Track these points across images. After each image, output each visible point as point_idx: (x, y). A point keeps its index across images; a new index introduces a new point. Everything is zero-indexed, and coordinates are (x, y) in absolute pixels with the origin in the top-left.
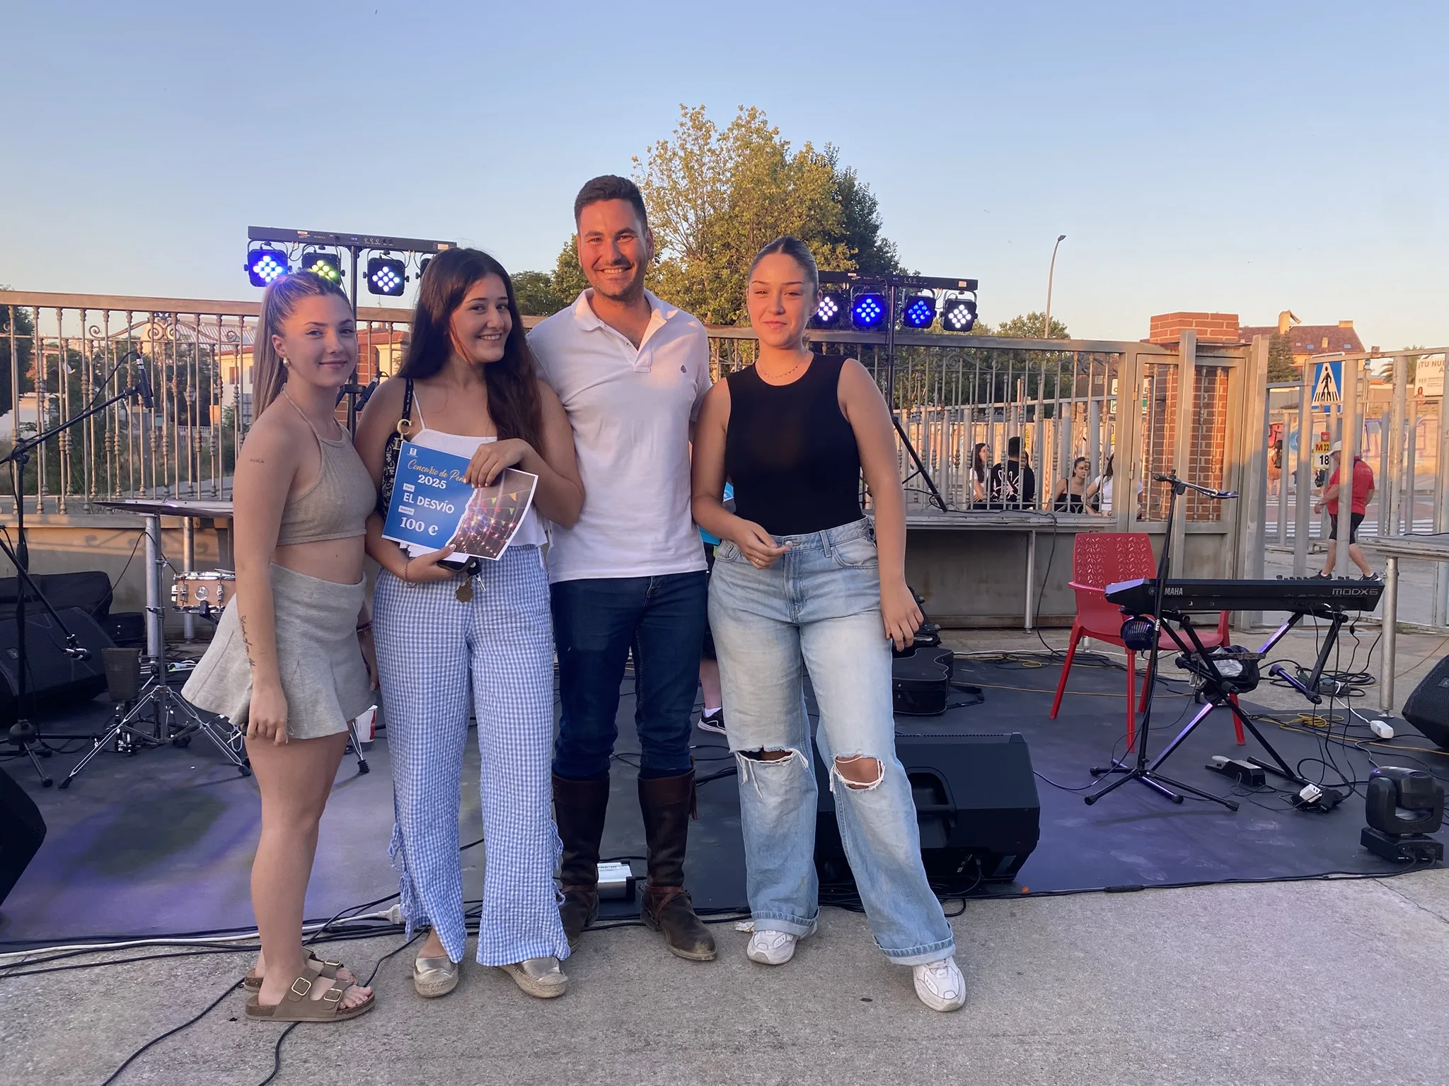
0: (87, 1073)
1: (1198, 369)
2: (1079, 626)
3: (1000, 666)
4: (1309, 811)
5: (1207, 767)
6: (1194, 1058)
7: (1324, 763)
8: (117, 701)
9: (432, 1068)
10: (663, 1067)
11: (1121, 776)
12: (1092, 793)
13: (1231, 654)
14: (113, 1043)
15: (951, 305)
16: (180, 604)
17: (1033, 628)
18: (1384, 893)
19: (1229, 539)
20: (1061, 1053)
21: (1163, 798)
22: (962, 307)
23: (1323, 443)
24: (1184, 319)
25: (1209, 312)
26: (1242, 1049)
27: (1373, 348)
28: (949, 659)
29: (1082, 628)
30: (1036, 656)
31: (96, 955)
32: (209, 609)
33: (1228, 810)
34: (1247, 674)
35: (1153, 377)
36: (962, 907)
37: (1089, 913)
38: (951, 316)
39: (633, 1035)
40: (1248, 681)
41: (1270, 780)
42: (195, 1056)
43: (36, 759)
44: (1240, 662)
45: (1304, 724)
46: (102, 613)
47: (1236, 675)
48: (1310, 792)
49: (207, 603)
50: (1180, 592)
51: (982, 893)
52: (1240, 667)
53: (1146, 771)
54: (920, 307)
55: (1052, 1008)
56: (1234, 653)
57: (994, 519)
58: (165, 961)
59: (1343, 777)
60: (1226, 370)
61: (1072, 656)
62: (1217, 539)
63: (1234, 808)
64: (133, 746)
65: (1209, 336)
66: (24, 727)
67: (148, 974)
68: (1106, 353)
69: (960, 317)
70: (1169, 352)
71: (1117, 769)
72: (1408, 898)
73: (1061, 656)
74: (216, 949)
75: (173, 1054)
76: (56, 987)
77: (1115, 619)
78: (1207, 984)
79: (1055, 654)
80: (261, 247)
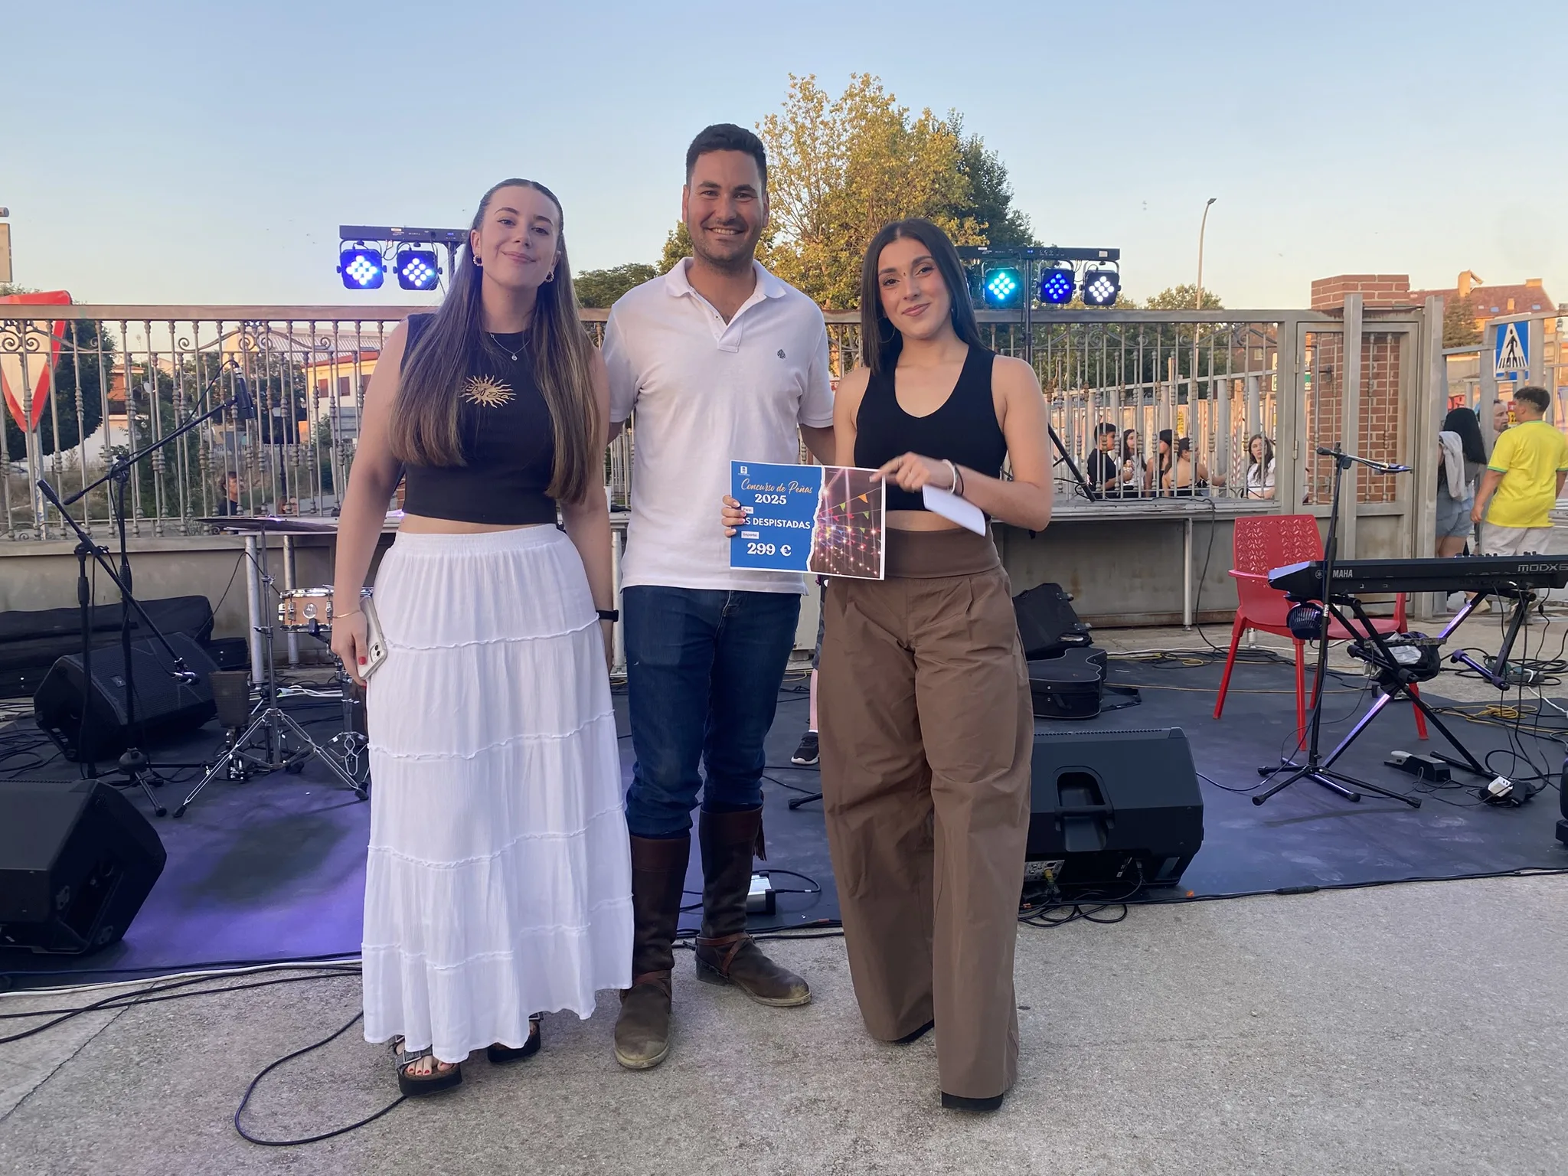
0: (225, 1094)
1: (1365, 337)
2: (1242, 618)
3: (1158, 665)
4: (1500, 805)
5: (1386, 764)
6: (1375, 1058)
7: (1515, 755)
8: (227, 726)
9: (574, 1083)
10: (813, 1078)
11: (1291, 775)
12: (1257, 793)
13: (1408, 640)
14: (249, 1064)
15: (1092, 277)
16: (288, 623)
17: (1193, 625)
19: (1406, 520)
20: (1232, 1056)
21: (1337, 797)
22: (1103, 279)
24: (1347, 282)
25: (1376, 274)
26: (1428, 1049)
28: (1101, 659)
29: (1245, 619)
30: (1197, 654)
31: (225, 981)
32: (318, 628)
33: (1409, 807)
34: (1426, 661)
35: (1316, 347)
36: (1123, 912)
37: (1259, 916)
38: (1091, 289)
39: (780, 1047)
40: (1428, 667)
41: (1456, 775)
42: (333, 1076)
43: (148, 788)
44: (1419, 648)
45: (1493, 716)
46: (204, 639)
47: (1415, 663)
48: (1499, 785)
49: (316, 621)
50: (1350, 574)
51: (1143, 898)
52: (1419, 654)
53: (1319, 768)
54: (1058, 281)
55: (1222, 1012)
56: (1413, 639)
57: (1146, 508)
58: (295, 984)
59: (1536, 770)
60: (1398, 336)
61: (1235, 653)
62: (1393, 521)
63: (1417, 805)
64: (246, 773)
65: (1376, 299)
66: (135, 756)
67: (279, 997)
68: (1263, 322)
69: (1101, 290)
70: (1332, 319)
71: (1287, 769)
73: (1225, 653)
74: (346, 972)
75: (310, 1075)
76: (187, 1012)
77: (1280, 607)
78: (1389, 985)
79: (1217, 651)
80: (354, 247)
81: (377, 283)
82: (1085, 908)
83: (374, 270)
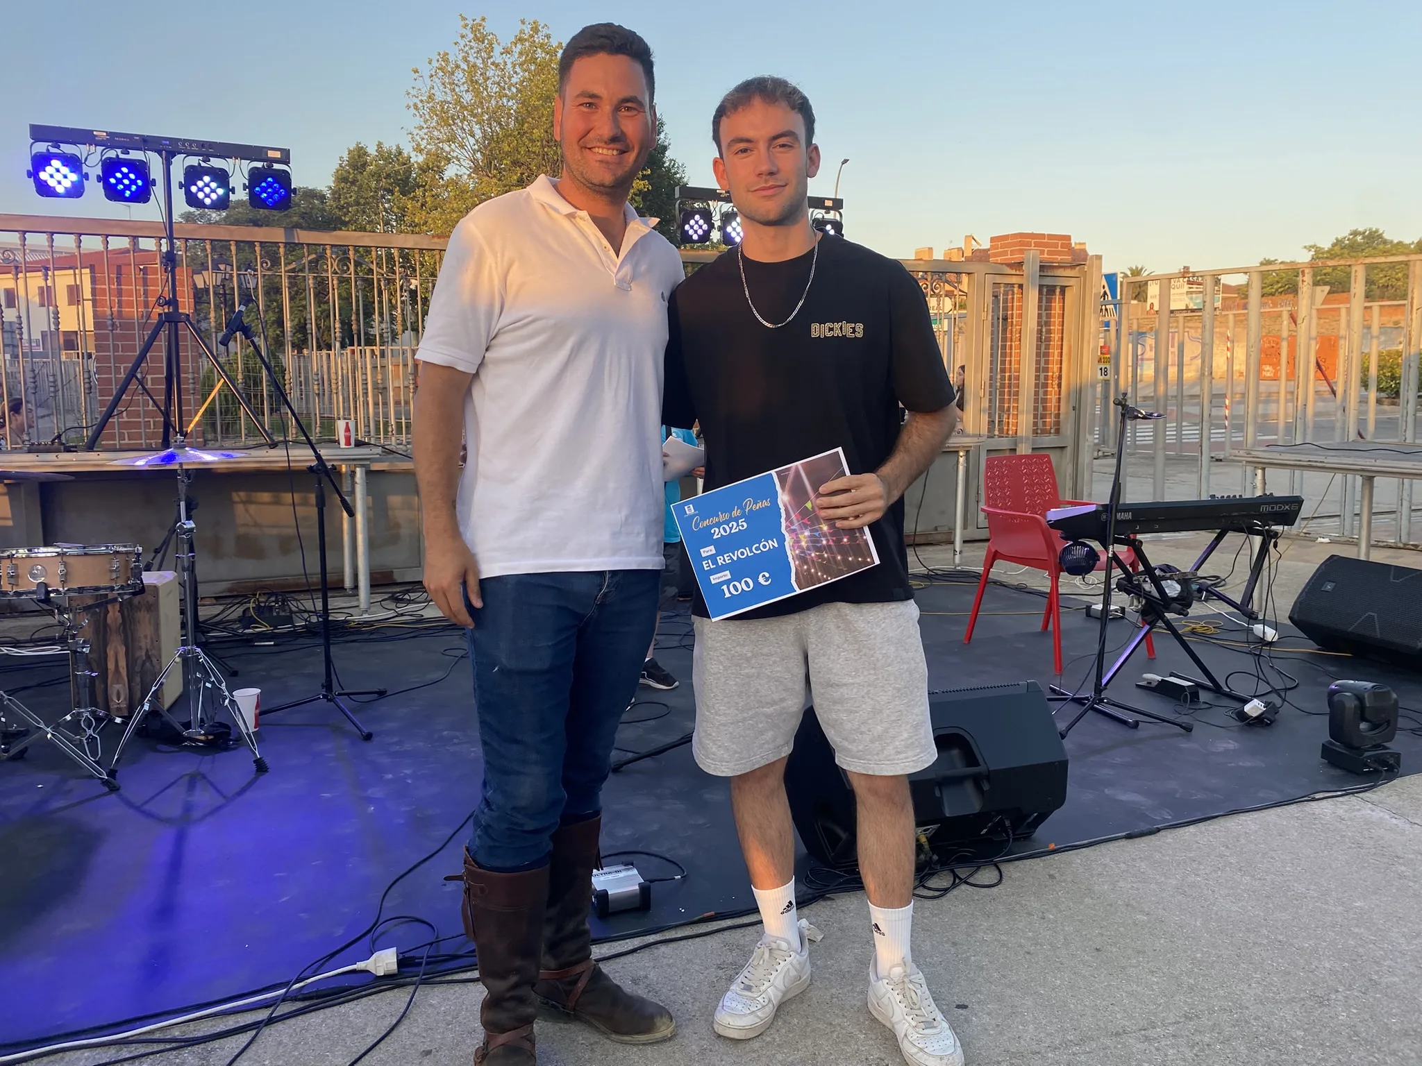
1: (1041, 287)
4: (1252, 724)
5: (1139, 686)
13: (1168, 575)
16: (7, 588)
18: (1373, 811)
19: (1069, 451)
22: (829, 225)
23: (1102, 356)
24: (1023, 240)
26: (1359, 1013)
27: (1185, 267)
32: (48, 593)
33: (1183, 731)
34: (1184, 594)
36: (996, 872)
37: (1122, 865)
41: (1204, 696)
44: (1178, 582)
45: (1195, 633)
47: (1176, 596)
48: (1254, 708)
49: (46, 585)
50: (1129, 516)
51: (1012, 855)
52: (1178, 587)
53: (1103, 699)
56: (1171, 573)
60: (1063, 289)
61: (986, 580)
62: (1058, 451)
63: (1188, 729)
65: (1049, 256)
70: (1014, 272)
72: (1397, 813)
79: (930, 573)
80: (48, 150)
81: (76, 191)
82: (962, 872)
83: (74, 177)
